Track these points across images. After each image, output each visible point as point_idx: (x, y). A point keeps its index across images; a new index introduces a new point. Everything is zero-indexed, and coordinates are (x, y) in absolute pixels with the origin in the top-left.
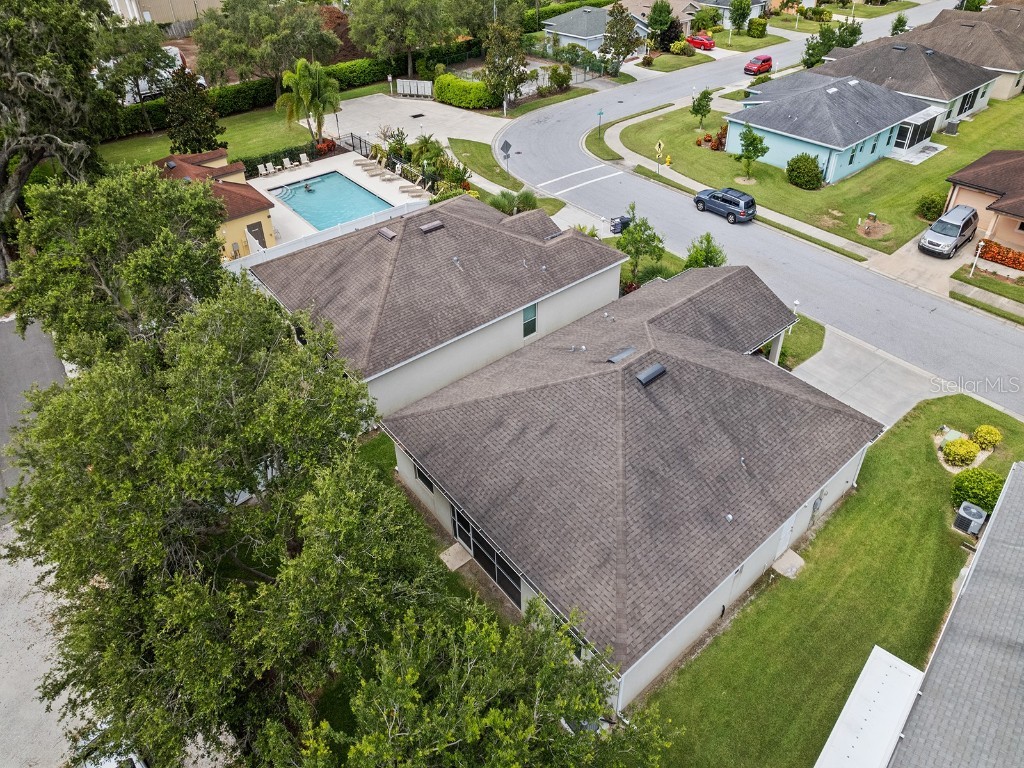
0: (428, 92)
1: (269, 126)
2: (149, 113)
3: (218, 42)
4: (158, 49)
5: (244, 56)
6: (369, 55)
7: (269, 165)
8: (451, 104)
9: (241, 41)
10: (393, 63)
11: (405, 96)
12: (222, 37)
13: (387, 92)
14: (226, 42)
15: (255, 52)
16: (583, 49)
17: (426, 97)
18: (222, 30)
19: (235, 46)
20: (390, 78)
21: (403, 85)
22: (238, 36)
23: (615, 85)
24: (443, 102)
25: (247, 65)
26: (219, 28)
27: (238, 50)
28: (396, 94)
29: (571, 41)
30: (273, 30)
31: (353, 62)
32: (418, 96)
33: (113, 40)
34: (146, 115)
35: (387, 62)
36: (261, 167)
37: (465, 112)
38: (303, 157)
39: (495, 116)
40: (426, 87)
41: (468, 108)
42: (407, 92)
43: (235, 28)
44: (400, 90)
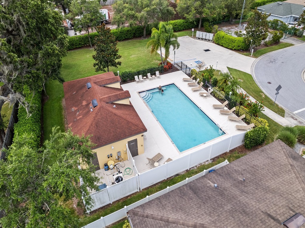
0: (211, 39)
1: (140, 48)
2: (91, 38)
3: (123, 9)
4: (97, 12)
5: (133, 17)
6: (184, 18)
7: (140, 76)
8: (222, 46)
9: (133, 10)
10: (195, 23)
11: (199, 38)
12: (125, 7)
13: (191, 36)
14: (126, 10)
15: (139, 15)
16: (282, 22)
17: (209, 40)
18: (126, 4)
19: (130, 12)
20: (193, 30)
21: (199, 34)
22: (131, 7)
23: (302, 42)
24: (218, 44)
25: (134, 20)
26: (124, 3)
27: (131, 13)
28: (195, 37)
29: (276, 18)
30: (148, 6)
31: (176, 21)
32: (205, 39)
33: (80, 8)
34: (90, 39)
35: (192, 23)
36: (136, 77)
37: (230, 51)
38: (157, 73)
39: (246, 55)
40: (210, 36)
41: (231, 49)
42: (201, 37)
43: (130, 4)
44: (197, 36)
